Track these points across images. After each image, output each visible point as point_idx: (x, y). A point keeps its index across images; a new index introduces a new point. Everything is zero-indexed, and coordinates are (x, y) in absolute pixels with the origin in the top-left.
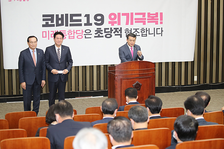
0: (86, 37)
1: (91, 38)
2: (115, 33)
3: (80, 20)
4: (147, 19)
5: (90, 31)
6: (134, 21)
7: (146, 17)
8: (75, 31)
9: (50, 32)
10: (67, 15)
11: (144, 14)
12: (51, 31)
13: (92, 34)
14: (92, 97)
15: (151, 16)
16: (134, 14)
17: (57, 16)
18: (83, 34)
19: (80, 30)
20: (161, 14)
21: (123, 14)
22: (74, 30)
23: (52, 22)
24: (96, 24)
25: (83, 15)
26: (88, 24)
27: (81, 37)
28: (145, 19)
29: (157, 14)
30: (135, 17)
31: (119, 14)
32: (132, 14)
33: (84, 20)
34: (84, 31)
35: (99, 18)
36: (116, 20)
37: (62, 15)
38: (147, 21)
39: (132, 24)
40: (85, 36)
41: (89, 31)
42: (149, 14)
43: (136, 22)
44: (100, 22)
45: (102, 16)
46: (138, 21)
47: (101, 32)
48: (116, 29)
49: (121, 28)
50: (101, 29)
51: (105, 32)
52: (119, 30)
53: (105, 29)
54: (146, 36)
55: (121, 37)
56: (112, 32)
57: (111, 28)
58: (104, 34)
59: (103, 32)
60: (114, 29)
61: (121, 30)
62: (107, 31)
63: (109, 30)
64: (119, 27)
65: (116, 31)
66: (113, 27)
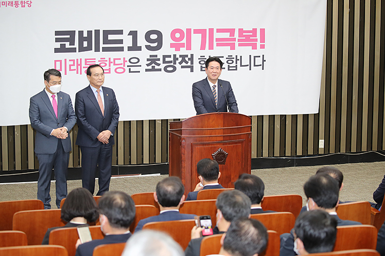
0: (131, 71)
1: (139, 72)
2: (182, 65)
3: (121, 42)
4: (237, 40)
5: (139, 60)
6: (215, 43)
7: (236, 35)
8: (112, 60)
9: (68, 61)
10: (97, 32)
11: (232, 31)
12: (70, 60)
13: (141, 66)
14: (140, 175)
15: (244, 34)
16: (215, 31)
17: (81, 33)
18: (126, 66)
19: (120, 59)
20: (263, 31)
21: (196, 31)
22: (110, 59)
23: (72, 43)
24: (148, 47)
25: (126, 32)
26: (135, 47)
27: (122, 70)
28: (234, 40)
29: (255, 30)
30: (217, 35)
31: (189, 31)
32: (211, 30)
33: (128, 41)
34: (127, 59)
35: (154, 37)
36: (184, 41)
37: (90, 33)
38: (237, 43)
39: (211, 47)
40: (130, 69)
41: (137, 60)
42: (241, 31)
43: (218, 45)
44: (155, 45)
45: (159, 33)
46: (222, 42)
47: (157, 62)
48: (183, 57)
49: (192, 55)
50: (156, 56)
51: (164, 62)
52: (189, 59)
53: (164, 57)
54: (236, 69)
55: (192, 71)
56: (177, 62)
57: (175, 56)
58: (162, 66)
59: (161, 62)
60: (180, 56)
61: (191, 59)
62: (167, 59)
63: (171, 59)
64: (189, 53)
65: (183, 60)
66: (178, 54)
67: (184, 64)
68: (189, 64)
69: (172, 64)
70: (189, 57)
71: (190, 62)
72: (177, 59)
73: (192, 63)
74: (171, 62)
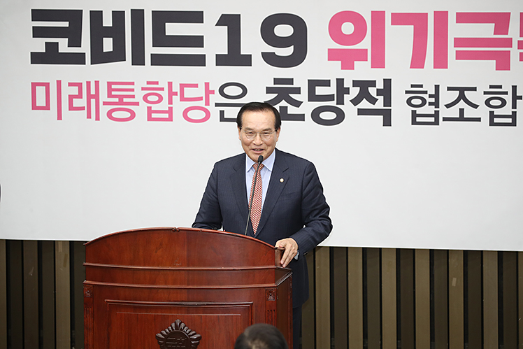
0: (226, 116)
2: (360, 106)
4: (515, 44)
5: (245, 91)
6: (452, 50)
8: (175, 89)
9: (64, 85)
12: (70, 85)
18: (212, 103)
19: (196, 86)
22: (170, 83)
36: (366, 44)
38: (514, 52)
40: (222, 112)
41: (239, 91)
44: (288, 51)
45: (298, 22)
46: (472, 50)
47: (293, 96)
48: (364, 85)
49: (387, 83)
50: (290, 81)
51: (312, 97)
52: (379, 92)
53: (313, 84)
54: (514, 124)
55: (387, 122)
56: (347, 98)
57: (340, 82)
58: (307, 108)
59: (303, 97)
60: (356, 83)
61: (386, 91)
62: (320, 91)
63: (332, 90)
64: (378, 76)
65: (364, 94)
66: (349, 77)
67: (365, 104)
68: (380, 105)
69: (333, 103)
70: (380, 85)
71: (381, 99)
72: (347, 91)
73: (388, 102)
74: (330, 98)
